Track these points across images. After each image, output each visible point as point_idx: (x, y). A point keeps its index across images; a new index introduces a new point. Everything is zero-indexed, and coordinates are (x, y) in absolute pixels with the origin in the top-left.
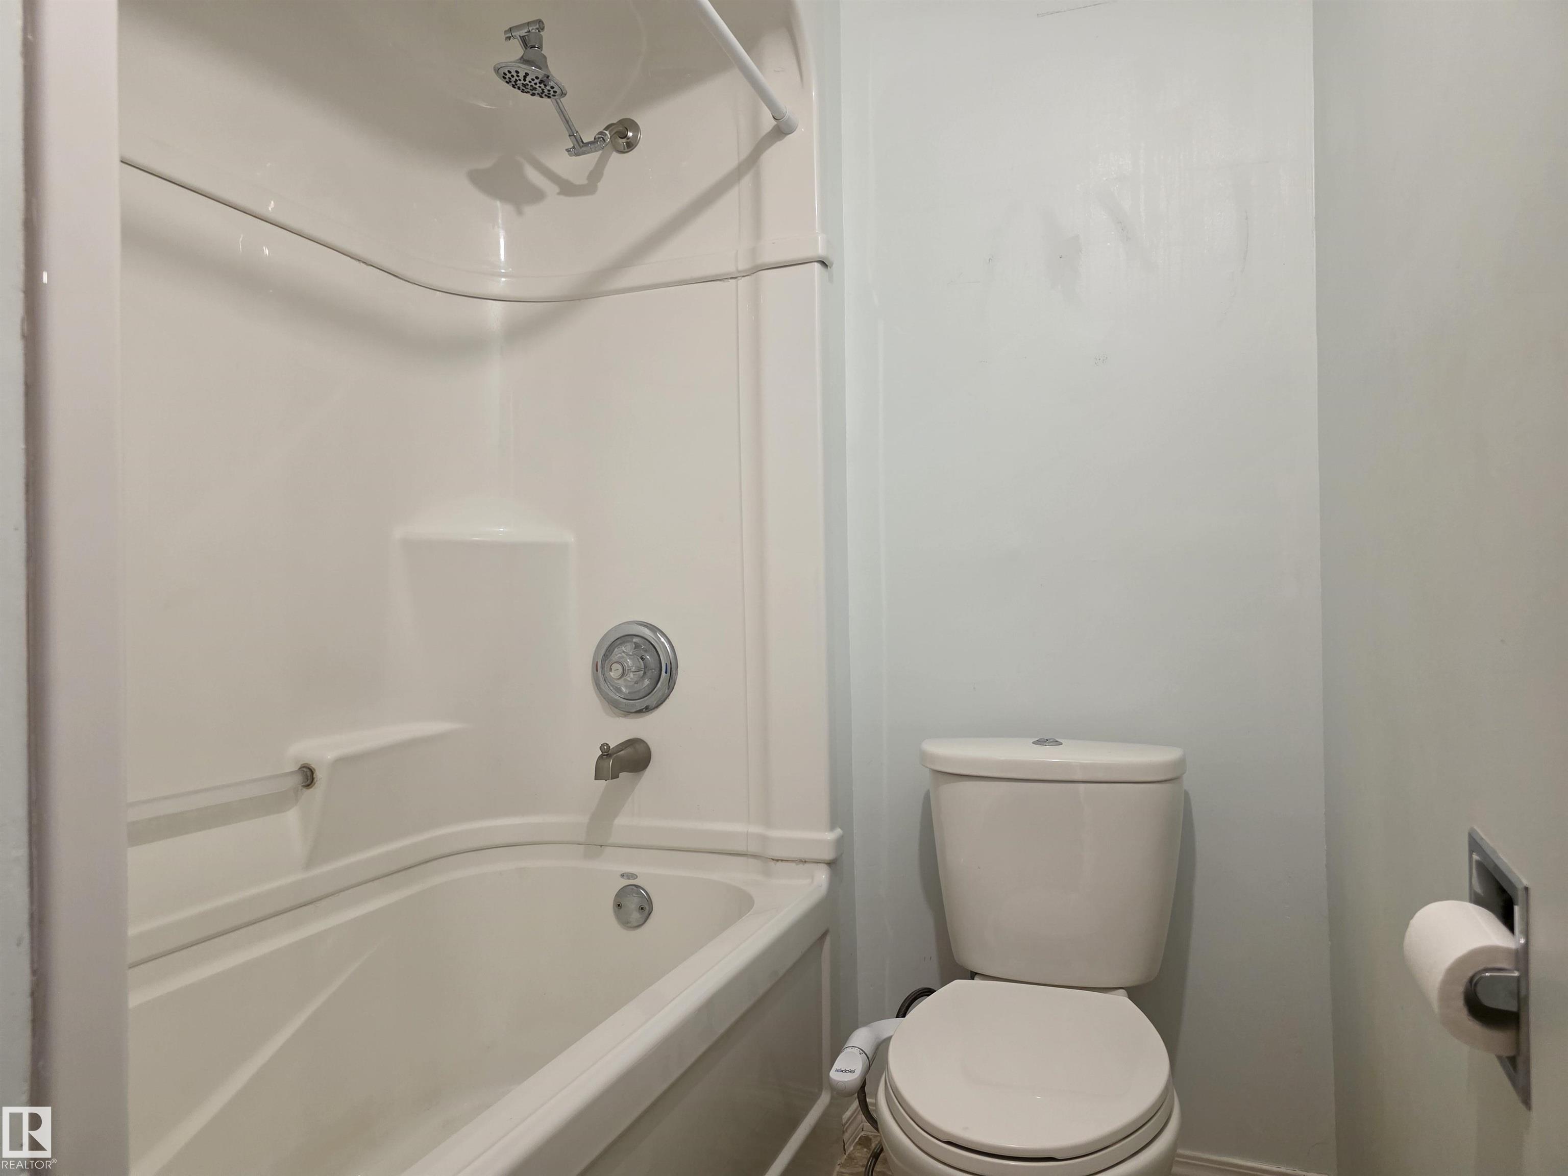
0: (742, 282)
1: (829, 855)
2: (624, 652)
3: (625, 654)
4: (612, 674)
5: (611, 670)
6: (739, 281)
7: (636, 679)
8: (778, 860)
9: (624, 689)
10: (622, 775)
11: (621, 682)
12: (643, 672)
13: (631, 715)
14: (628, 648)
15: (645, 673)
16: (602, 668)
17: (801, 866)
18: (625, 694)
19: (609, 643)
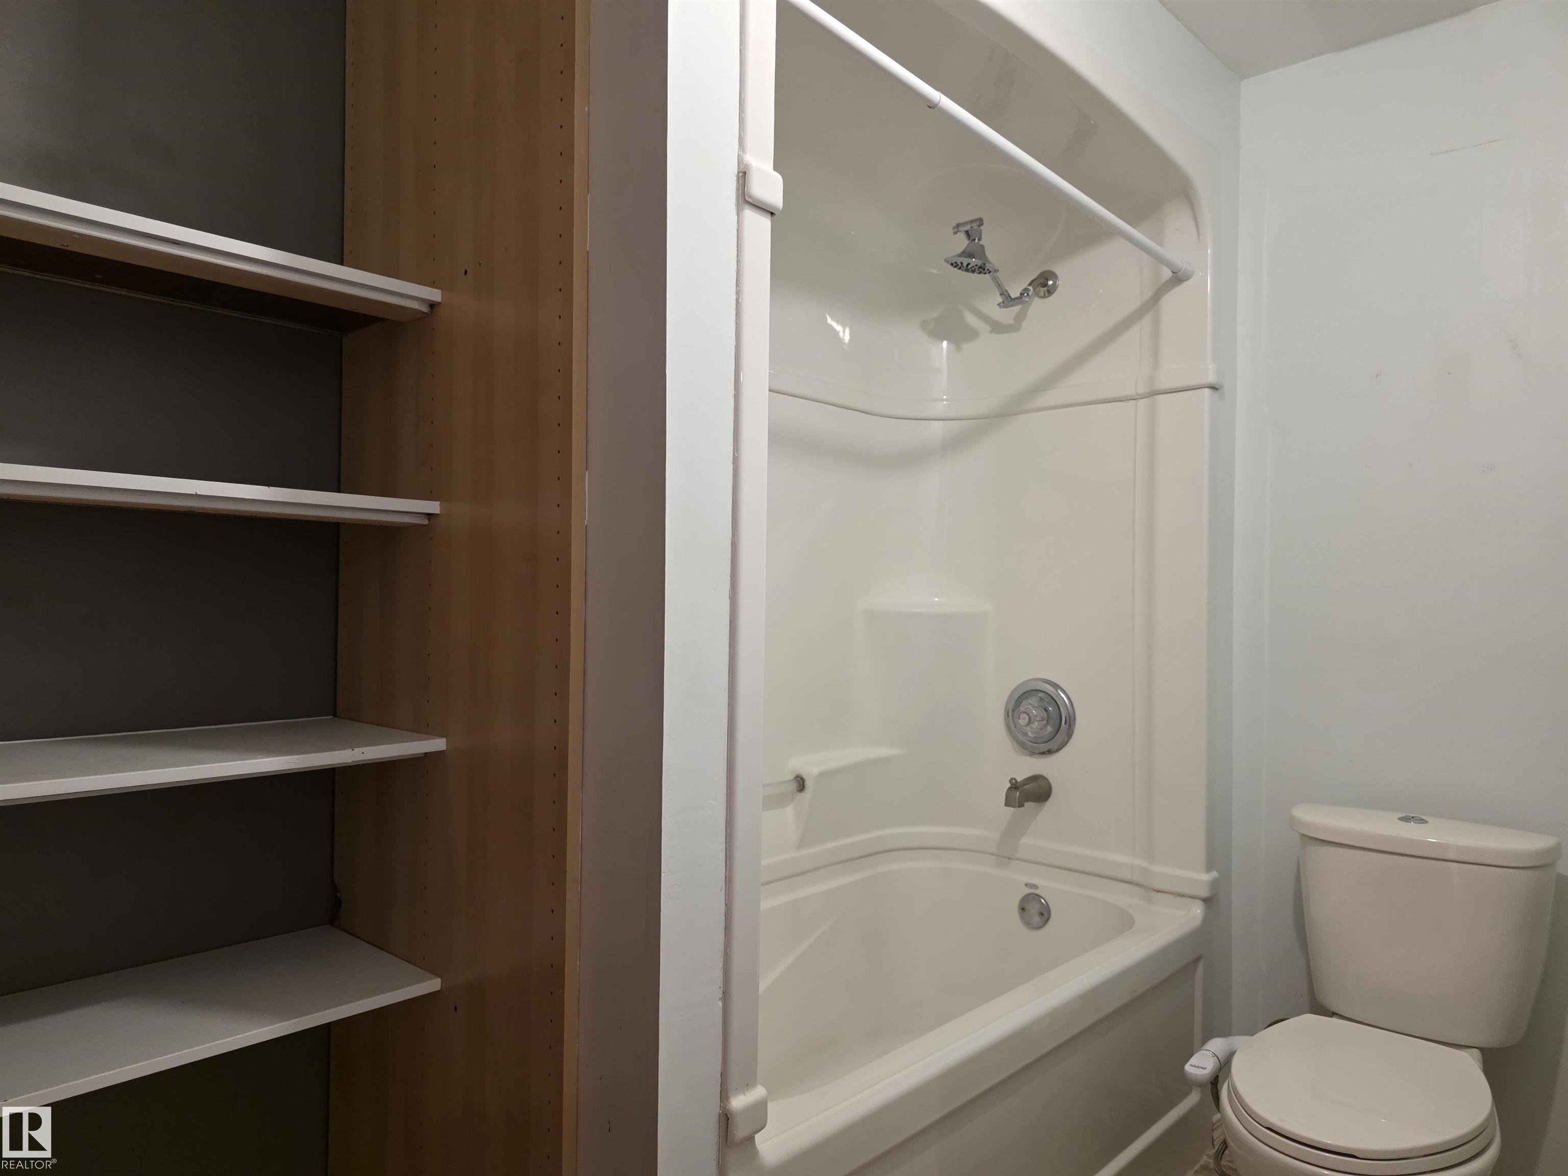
0: (1142, 403)
1: (1205, 893)
2: (1030, 704)
3: (1031, 706)
4: (1020, 721)
5: (1019, 718)
6: (1138, 402)
7: (1040, 727)
8: (1158, 891)
9: (1030, 734)
10: (1026, 804)
11: (1028, 728)
12: (1045, 722)
13: (1035, 755)
14: (1034, 701)
15: (1048, 722)
16: (1013, 716)
17: (1179, 899)
18: (1030, 737)
19: (1019, 695)
